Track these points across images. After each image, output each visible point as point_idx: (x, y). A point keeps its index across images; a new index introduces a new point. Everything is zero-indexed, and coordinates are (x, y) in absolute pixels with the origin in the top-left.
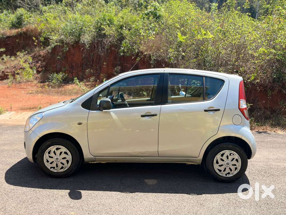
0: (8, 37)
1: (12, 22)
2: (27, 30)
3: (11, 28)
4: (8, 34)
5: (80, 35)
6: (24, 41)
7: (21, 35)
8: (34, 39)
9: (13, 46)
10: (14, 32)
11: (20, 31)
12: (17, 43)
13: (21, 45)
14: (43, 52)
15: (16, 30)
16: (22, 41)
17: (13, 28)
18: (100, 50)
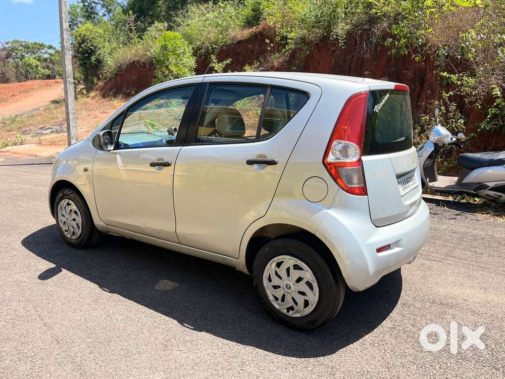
0: (240, 42)
1: (247, 18)
2: (264, 29)
3: (244, 27)
4: (239, 37)
5: (329, 26)
6: (259, 46)
7: (256, 37)
8: (267, 41)
9: (245, 56)
10: (247, 33)
11: (254, 30)
12: (250, 51)
13: (255, 53)
14: (279, 62)
15: (250, 30)
16: (257, 47)
17: (246, 28)
18: (364, 46)
